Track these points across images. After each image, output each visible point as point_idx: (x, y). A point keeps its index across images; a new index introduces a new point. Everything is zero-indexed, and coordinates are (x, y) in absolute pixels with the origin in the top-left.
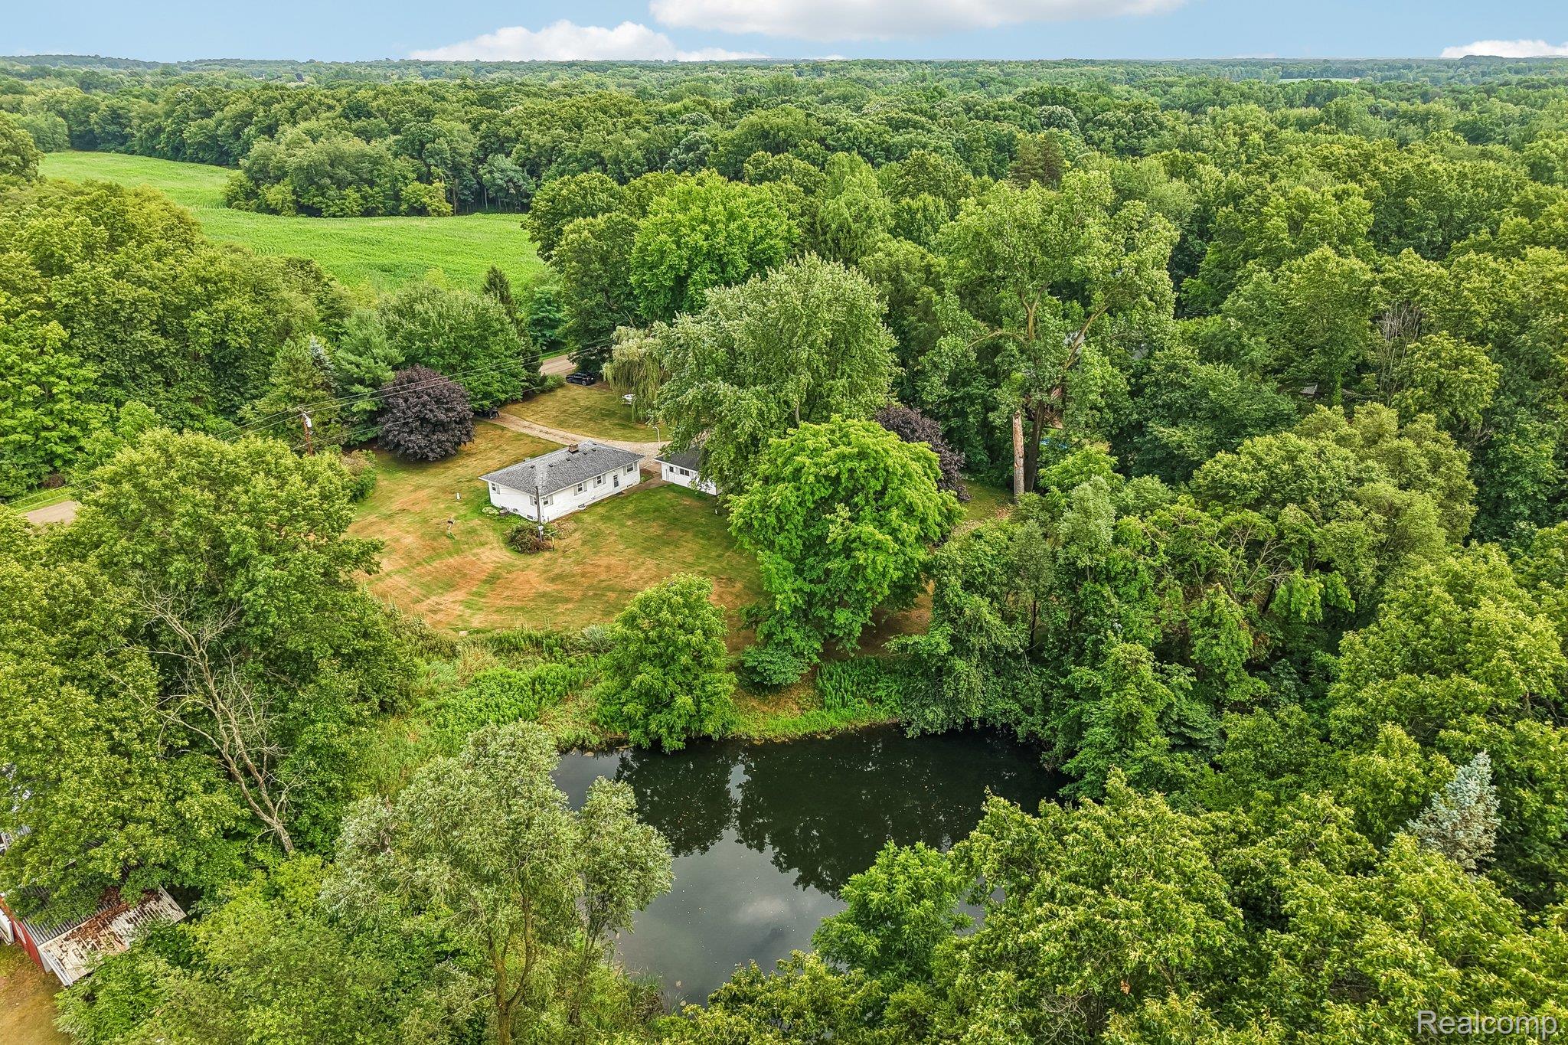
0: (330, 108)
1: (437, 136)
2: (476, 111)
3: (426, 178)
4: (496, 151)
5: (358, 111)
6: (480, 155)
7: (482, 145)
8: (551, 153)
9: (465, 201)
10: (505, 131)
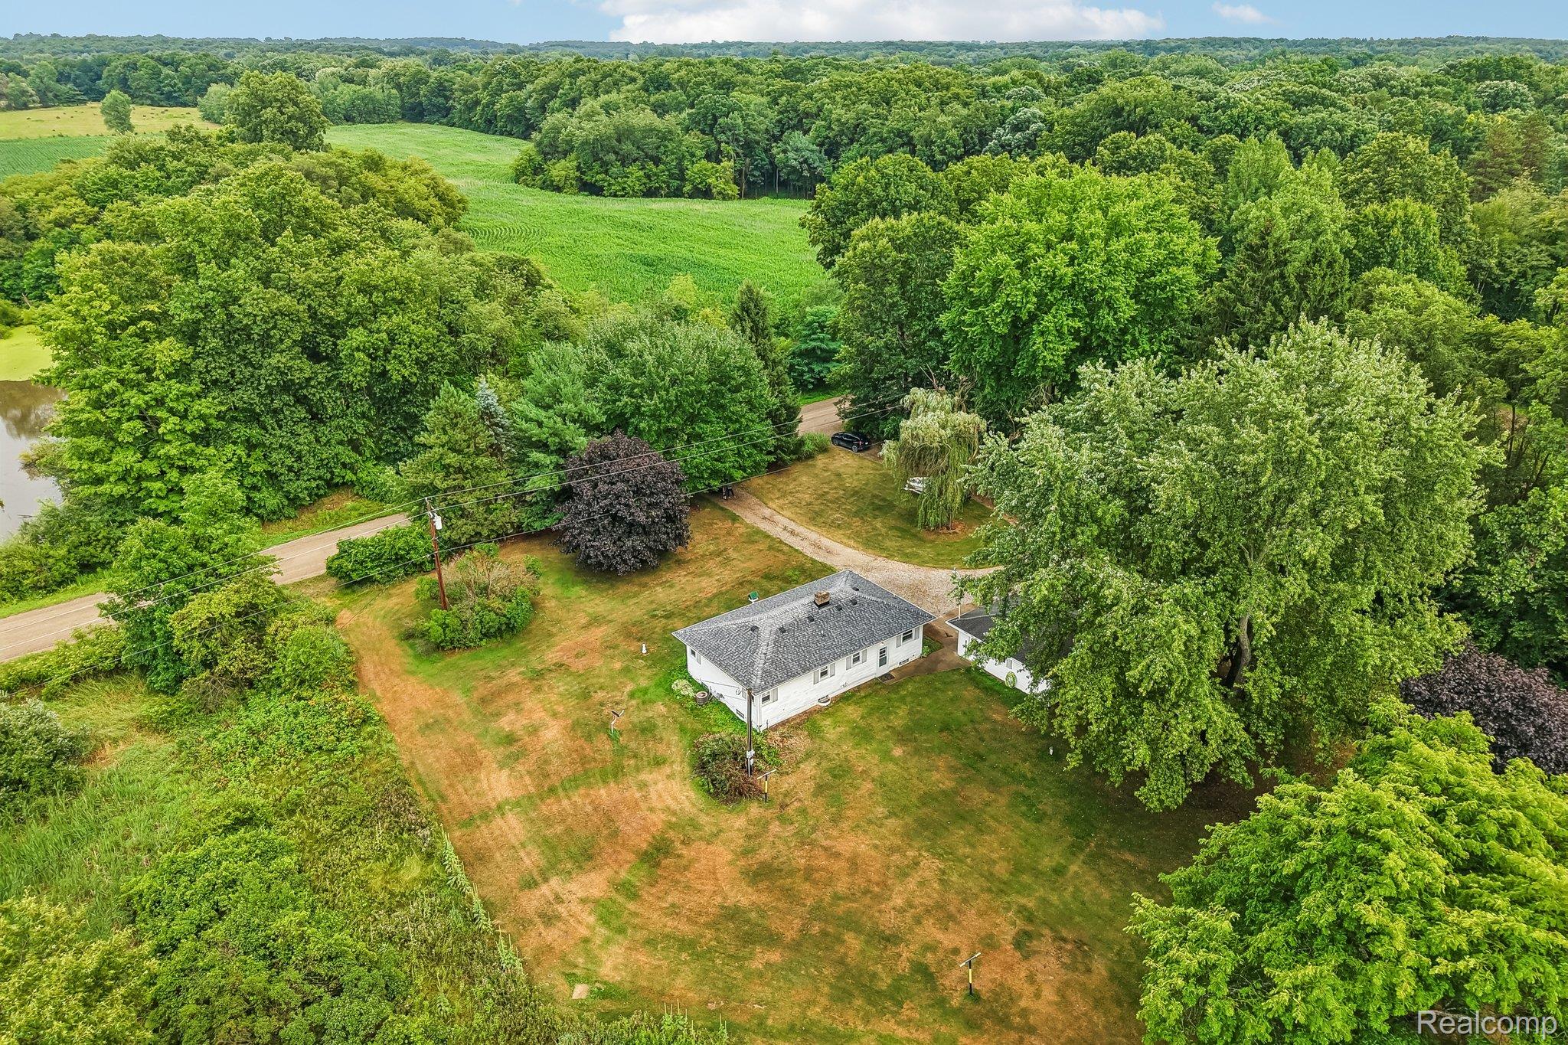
0: (633, 80)
1: (732, 109)
2: (779, 83)
3: (714, 156)
4: (794, 128)
5: (659, 83)
6: (776, 131)
7: (779, 121)
8: (856, 132)
9: (754, 183)
10: (806, 105)
